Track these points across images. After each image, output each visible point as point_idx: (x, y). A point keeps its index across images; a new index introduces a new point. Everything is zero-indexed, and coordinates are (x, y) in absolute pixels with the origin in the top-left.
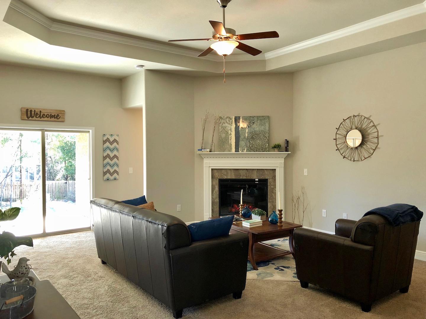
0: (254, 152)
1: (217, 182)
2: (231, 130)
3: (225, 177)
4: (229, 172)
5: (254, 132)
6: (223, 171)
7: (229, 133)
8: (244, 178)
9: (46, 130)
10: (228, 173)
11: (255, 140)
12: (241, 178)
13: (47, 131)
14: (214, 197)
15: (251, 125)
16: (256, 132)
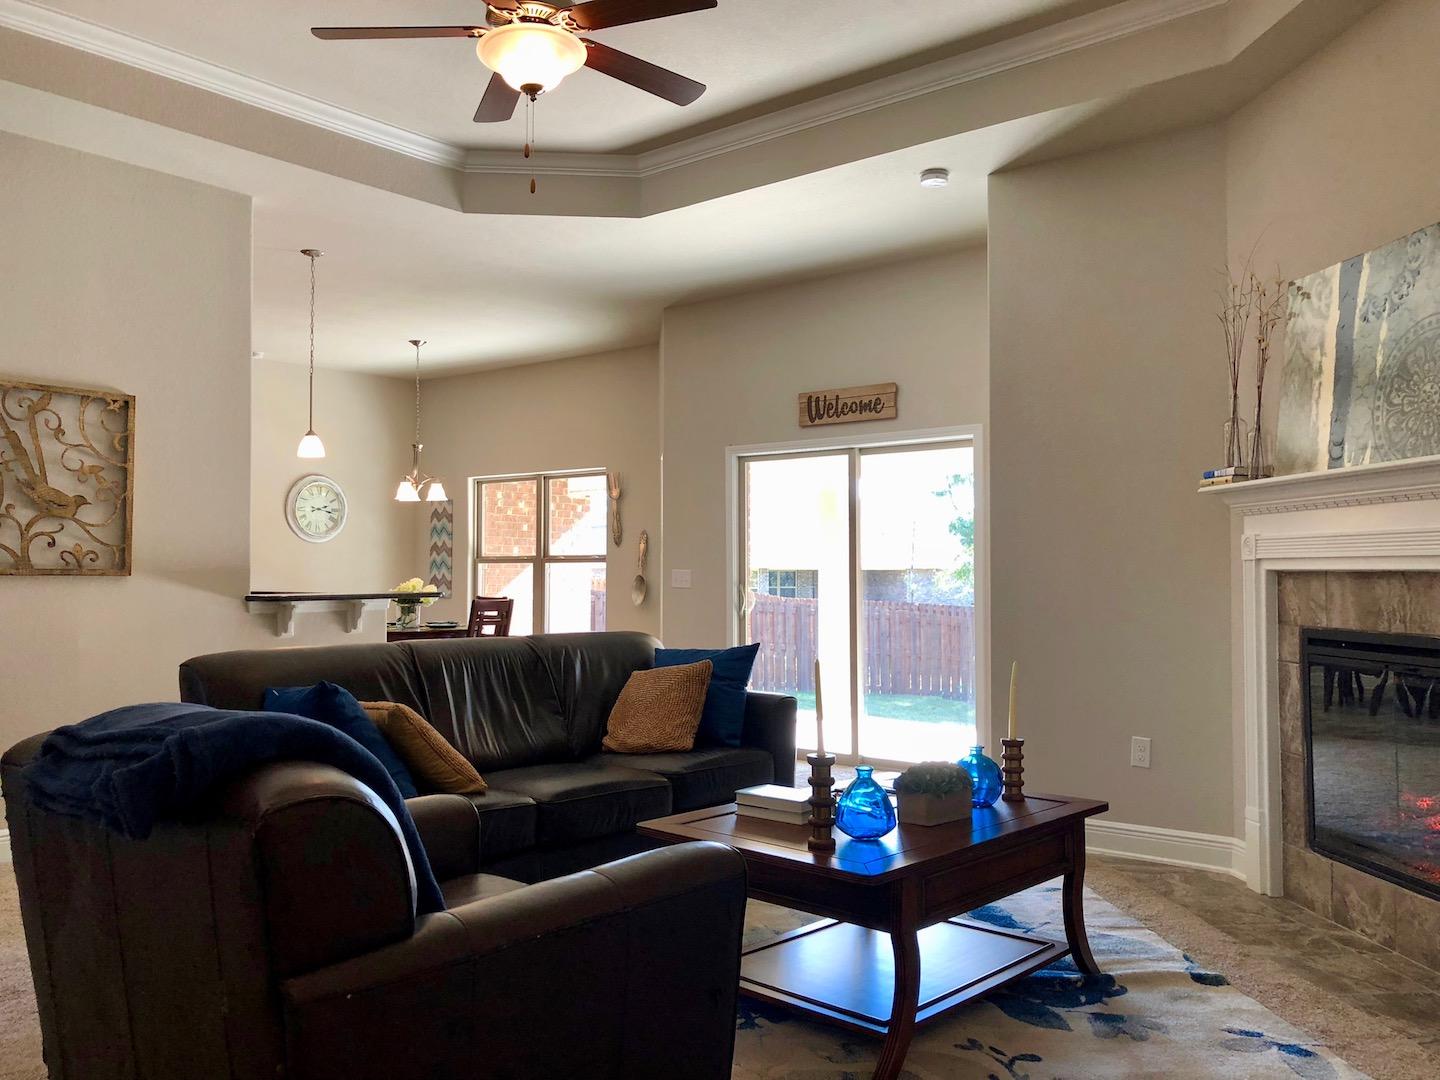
0: (1405, 457)
1: (1293, 646)
2: (1322, 345)
3: (1323, 622)
4: (1335, 587)
5: (1411, 336)
6: (1316, 585)
7: (1316, 366)
8: (1397, 628)
9: (860, 449)
10: (1330, 597)
11: (1415, 384)
12: (1383, 627)
13: (863, 451)
14: (1288, 727)
15: (1404, 290)
16: (1422, 327)
